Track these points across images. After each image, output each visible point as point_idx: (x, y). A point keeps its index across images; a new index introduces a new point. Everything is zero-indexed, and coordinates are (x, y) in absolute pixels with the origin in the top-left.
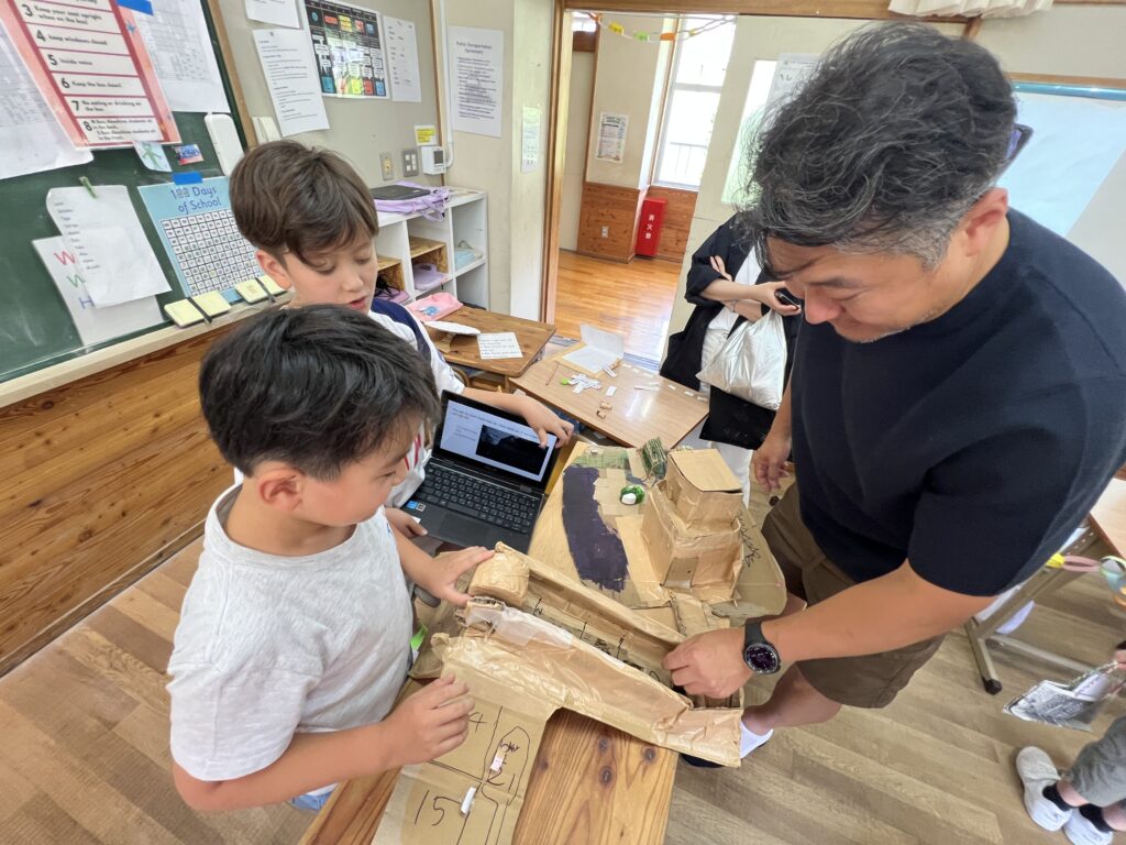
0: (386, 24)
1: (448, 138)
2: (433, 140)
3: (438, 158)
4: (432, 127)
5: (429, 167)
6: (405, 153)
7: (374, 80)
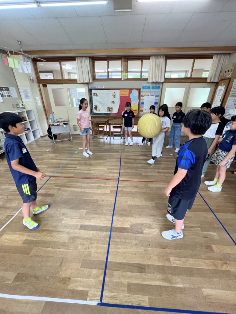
0: (10, 88)
1: (24, 102)
2: (21, 102)
3: (23, 105)
4: (21, 101)
5: (21, 106)
6: (16, 104)
7: (9, 95)
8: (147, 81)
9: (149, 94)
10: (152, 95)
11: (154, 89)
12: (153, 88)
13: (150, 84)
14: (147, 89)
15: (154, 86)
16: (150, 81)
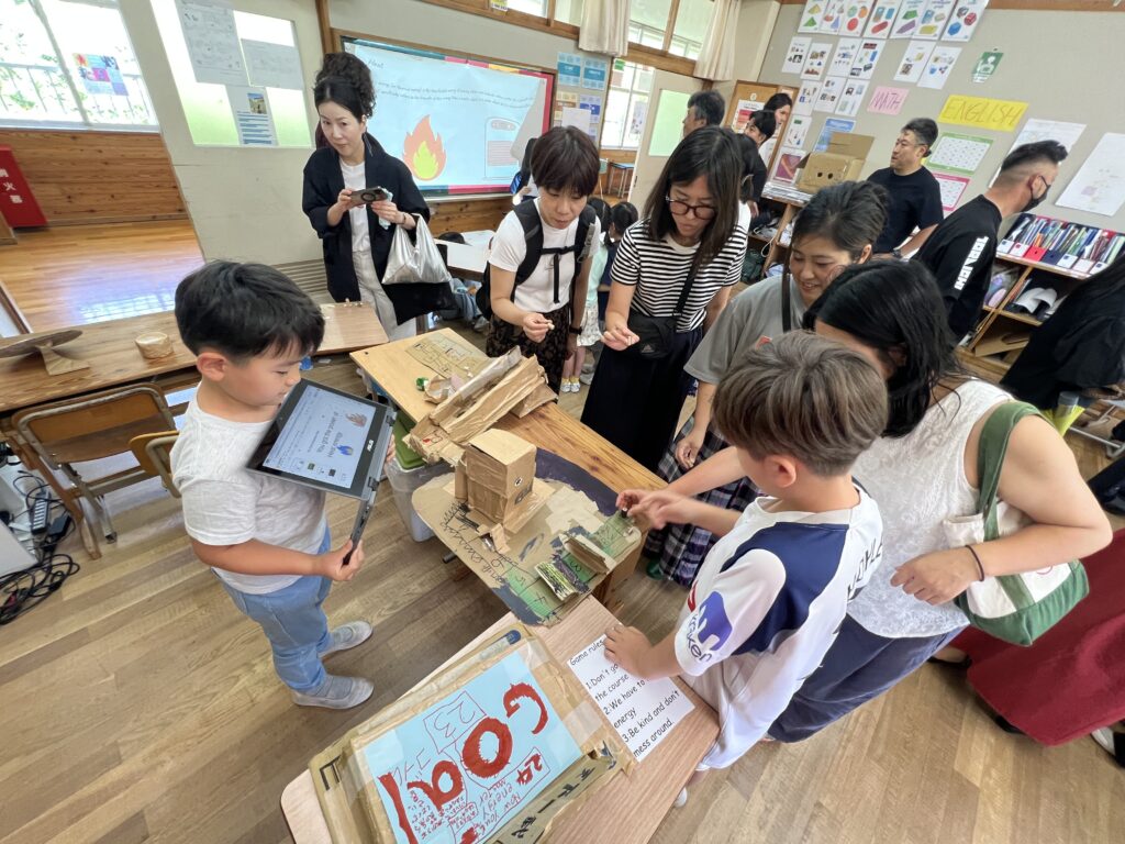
8: (577, 40)
9: (575, 101)
10: (583, 106)
11: (590, 81)
12: (587, 75)
13: (581, 55)
14: (572, 77)
15: (592, 67)
16: (584, 44)
